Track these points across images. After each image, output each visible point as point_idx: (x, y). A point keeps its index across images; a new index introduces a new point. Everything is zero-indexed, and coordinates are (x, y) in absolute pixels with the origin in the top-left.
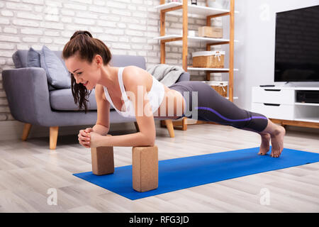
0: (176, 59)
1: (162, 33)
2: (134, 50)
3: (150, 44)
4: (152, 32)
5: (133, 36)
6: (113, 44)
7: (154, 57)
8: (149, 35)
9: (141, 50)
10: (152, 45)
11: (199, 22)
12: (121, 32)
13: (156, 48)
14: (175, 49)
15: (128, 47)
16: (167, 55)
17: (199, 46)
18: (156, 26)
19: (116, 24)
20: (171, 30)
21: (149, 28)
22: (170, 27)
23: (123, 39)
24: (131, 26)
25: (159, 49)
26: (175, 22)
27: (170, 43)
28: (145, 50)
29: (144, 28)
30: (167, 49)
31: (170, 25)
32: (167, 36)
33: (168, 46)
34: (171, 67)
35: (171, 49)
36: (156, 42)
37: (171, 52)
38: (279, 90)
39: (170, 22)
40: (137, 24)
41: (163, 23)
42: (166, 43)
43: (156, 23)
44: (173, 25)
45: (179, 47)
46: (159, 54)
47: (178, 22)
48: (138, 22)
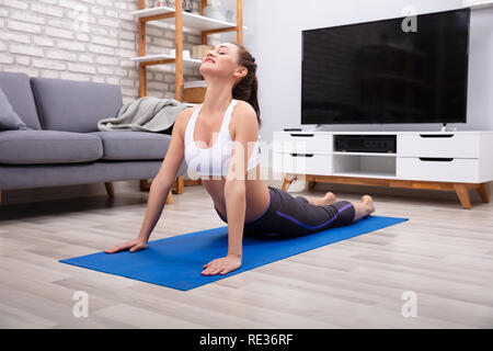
0: (159, 91)
1: (141, 52)
2: (101, 75)
3: (123, 67)
4: (126, 49)
5: (99, 54)
6: (70, 64)
7: (130, 88)
8: (123, 53)
9: (110, 76)
10: (127, 68)
11: (191, 39)
12: (81, 47)
13: (132, 73)
14: (159, 77)
15: (92, 70)
16: (149, 85)
17: (191, 72)
18: (131, 41)
19: (74, 35)
20: (153, 49)
21: (123, 44)
22: (151, 44)
23: (83, 58)
24: (96, 40)
25: (137, 76)
26: (158, 37)
27: (153, 67)
28: (117, 76)
29: (115, 43)
30: (149, 76)
31: (152, 40)
32: (148, 57)
33: (150, 71)
34: (164, 101)
35: (154, 76)
36: (132, 64)
37: (153, 80)
38: (312, 135)
39: (152, 37)
40: (106, 36)
41: (143, 37)
42: (148, 67)
43: (131, 36)
44: (156, 41)
45: (164, 73)
46: (137, 83)
47: (163, 37)
48: (106, 33)
